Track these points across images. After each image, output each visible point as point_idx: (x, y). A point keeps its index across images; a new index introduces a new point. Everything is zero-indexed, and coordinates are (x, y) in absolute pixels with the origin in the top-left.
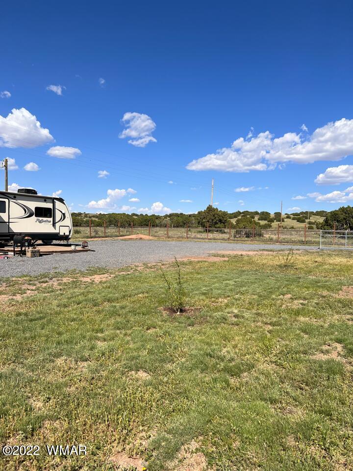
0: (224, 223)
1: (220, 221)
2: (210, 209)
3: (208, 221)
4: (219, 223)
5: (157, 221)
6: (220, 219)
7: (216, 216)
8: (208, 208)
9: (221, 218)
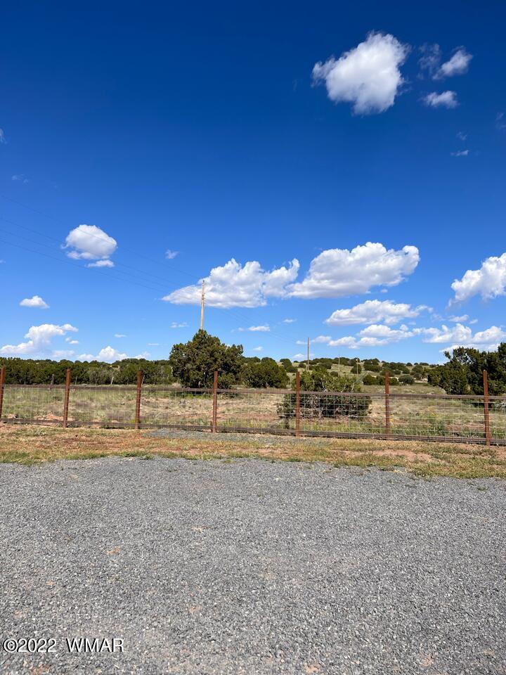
0: (235, 373)
1: (226, 367)
2: (202, 340)
3: (199, 369)
4: (224, 372)
5: (90, 372)
6: (226, 364)
7: (217, 355)
8: (197, 337)
9: (228, 360)
